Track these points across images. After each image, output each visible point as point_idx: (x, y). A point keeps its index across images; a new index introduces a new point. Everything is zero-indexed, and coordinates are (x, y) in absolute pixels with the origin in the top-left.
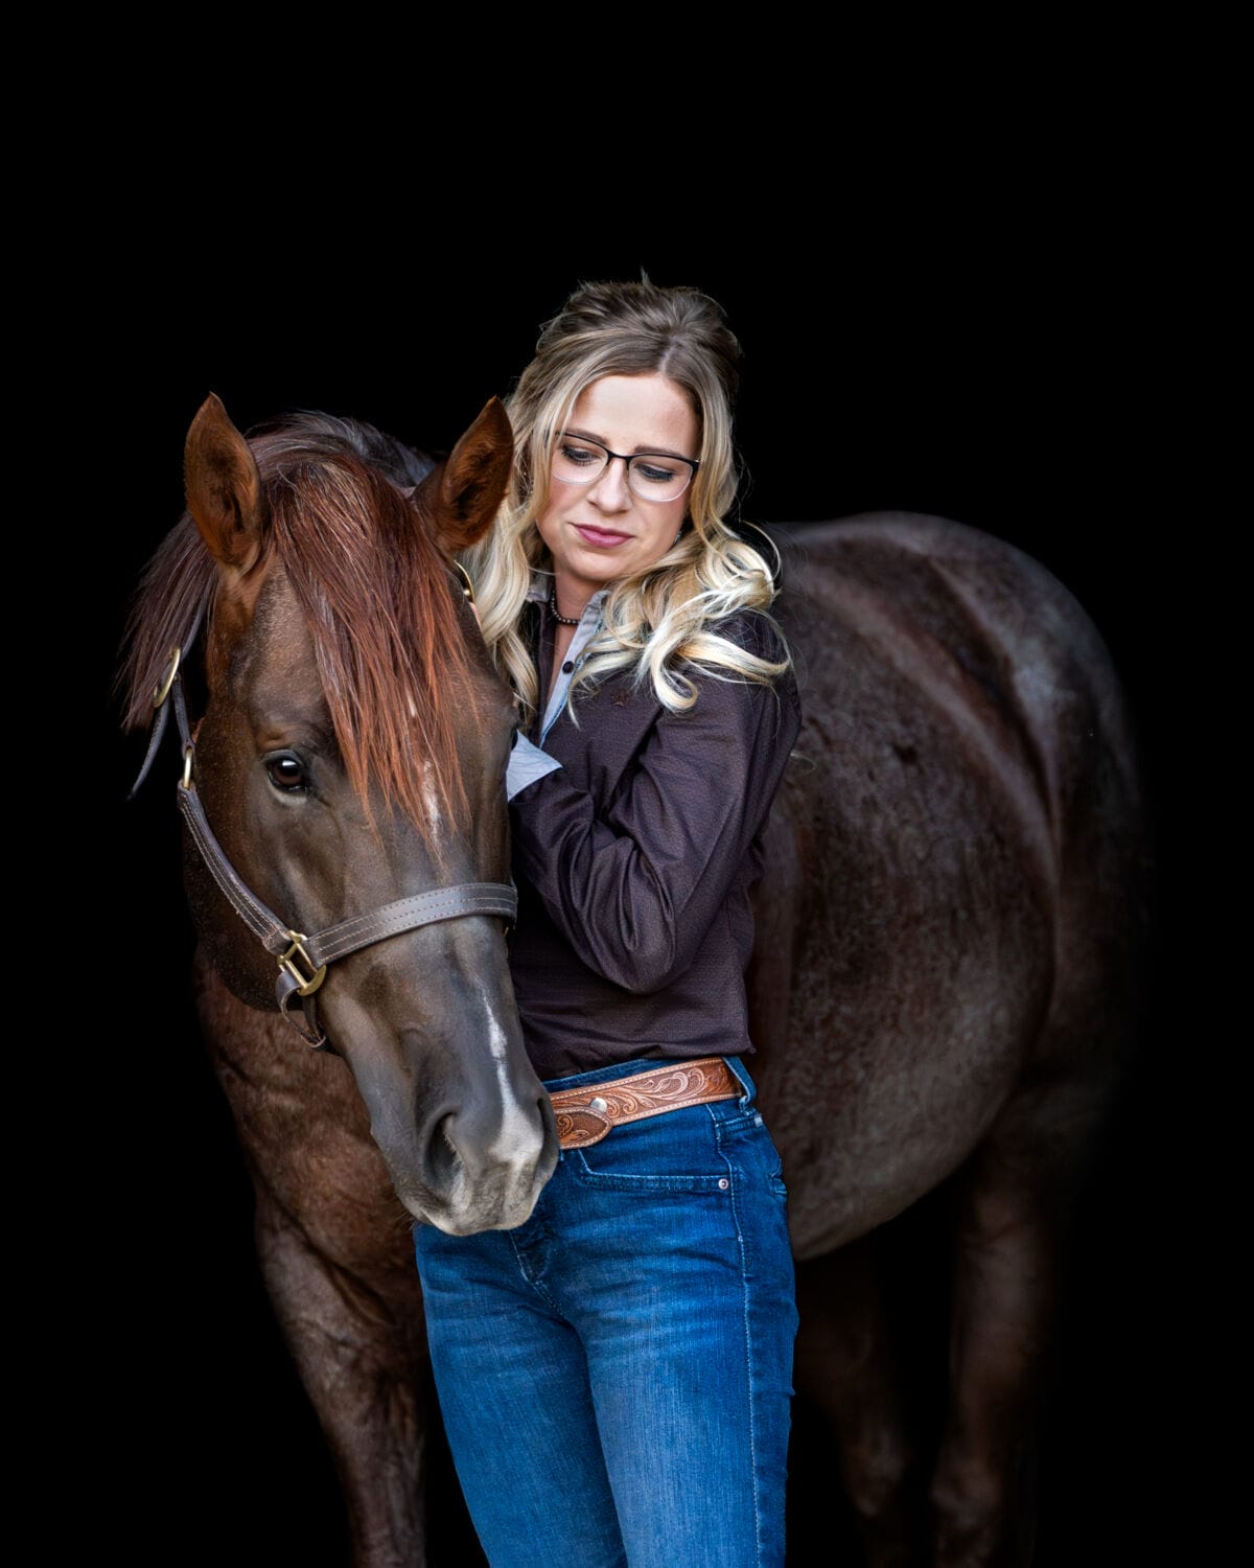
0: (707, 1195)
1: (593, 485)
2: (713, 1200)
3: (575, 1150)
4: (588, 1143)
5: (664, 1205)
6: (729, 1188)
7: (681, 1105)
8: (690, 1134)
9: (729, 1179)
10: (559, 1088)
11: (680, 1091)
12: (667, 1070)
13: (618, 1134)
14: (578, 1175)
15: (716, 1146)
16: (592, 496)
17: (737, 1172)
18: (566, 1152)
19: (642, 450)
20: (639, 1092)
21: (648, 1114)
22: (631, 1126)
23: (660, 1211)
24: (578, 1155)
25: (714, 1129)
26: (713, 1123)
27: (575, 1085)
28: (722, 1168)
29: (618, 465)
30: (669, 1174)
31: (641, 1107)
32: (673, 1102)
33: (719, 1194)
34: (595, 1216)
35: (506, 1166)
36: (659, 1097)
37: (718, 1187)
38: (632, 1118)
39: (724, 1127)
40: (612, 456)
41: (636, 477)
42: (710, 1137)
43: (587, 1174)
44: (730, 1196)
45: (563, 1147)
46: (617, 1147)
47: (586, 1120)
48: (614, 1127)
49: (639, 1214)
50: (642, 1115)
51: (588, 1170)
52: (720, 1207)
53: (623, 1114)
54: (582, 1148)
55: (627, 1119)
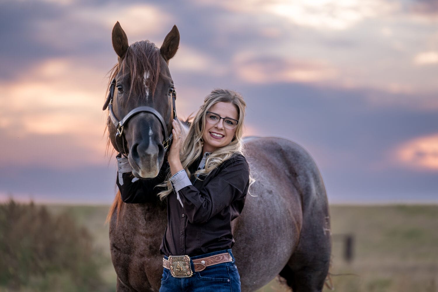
0: (225, 283)
1: (216, 124)
2: (226, 284)
3: (198, 272)
4: (200, 271)
5: (216, 284)
6: (230, 281)
7: (220, 263)
8: (221, 269)
9: (230, 279)
10: (195, 258)
11: (220, 259)
12: (218, 255)
13: (208, 268)
14: (198, 277)
15: (227, 272)
16: (216, 126)
17: (231, 278)
18: (196, 272)
19: (227, 118)
20: (212, 260)
21: (213, 264)
22: (210, 267)
23: (215, 285)
24: (198, 273)
25: (227, 268)
26: (227, 267)
27: (198, 258)
28: (229, 277)
29: (222, 120)
30: (218, 278)
31: (212, 263)
32: (219, 262)
33: (228, 282)
34: (201, 286)
35: (149, 155)
36: (216, 261)
37: (227, 281)
38: (210, 265)
39: (229, 268)
40: (221, 118)
41: (225, 123)
42: (226, 270)
43: (200, 277)
44: (230, 283)
45: (195, 271)
46: (207, 271)
47: (201, 265)
48: (207, 267)
49: (211, 286)
50: (212, 265)
51: (200, 276)
52: (228, 285)
53: (208, 264)
54: (199, 272)
55: (209, 265)
